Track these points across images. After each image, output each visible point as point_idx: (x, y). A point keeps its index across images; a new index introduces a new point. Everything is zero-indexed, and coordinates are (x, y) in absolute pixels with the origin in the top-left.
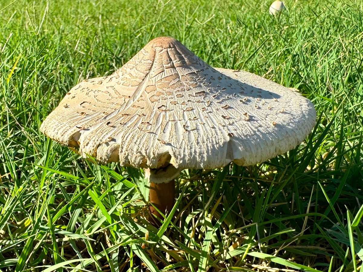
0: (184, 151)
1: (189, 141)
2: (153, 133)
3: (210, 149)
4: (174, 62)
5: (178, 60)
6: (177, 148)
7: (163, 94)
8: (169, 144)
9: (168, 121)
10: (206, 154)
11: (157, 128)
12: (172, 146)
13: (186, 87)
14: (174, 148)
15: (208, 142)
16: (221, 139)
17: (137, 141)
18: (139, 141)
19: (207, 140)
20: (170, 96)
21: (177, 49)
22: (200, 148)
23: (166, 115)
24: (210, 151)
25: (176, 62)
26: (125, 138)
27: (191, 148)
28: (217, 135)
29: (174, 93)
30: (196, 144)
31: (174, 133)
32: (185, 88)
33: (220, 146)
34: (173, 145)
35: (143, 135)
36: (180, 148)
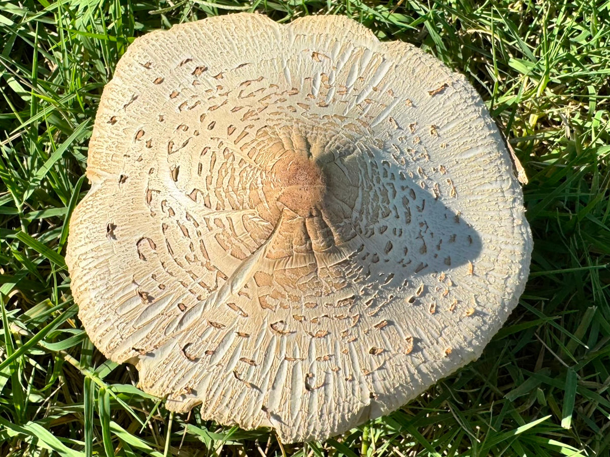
0: (298, 430)
1: (309, 413)
2: (257, 388)
3: (337, 423)
4: (314, 242)
5: (321, 239)
6: (288, 426)
7: (283, 296)
8: (278, 418)
9: (283, 358)
10: (330, 432)
11: (264, 376)
12: (281, 422)
13: (326, 288)
14: (283, 426)
15: (337, 411)
16: (357, 402)
17: (229, 403)
18: (233, 402)
19: (336, 409)
20: (296, 304)
21: (324, 218)
22: (323, 425)
23: (282, 341)
24: (336, 427)
25: (317, 243)
26: (212, 393)
27: (309, 425)
28: (353, 394)
29: (303, 298)
30: (317, 418)
31: (289, 395)
32: (324, 290)
33: (353, 415)
34: (283, 420)
35: (240, 391)
36: (294, 425)
